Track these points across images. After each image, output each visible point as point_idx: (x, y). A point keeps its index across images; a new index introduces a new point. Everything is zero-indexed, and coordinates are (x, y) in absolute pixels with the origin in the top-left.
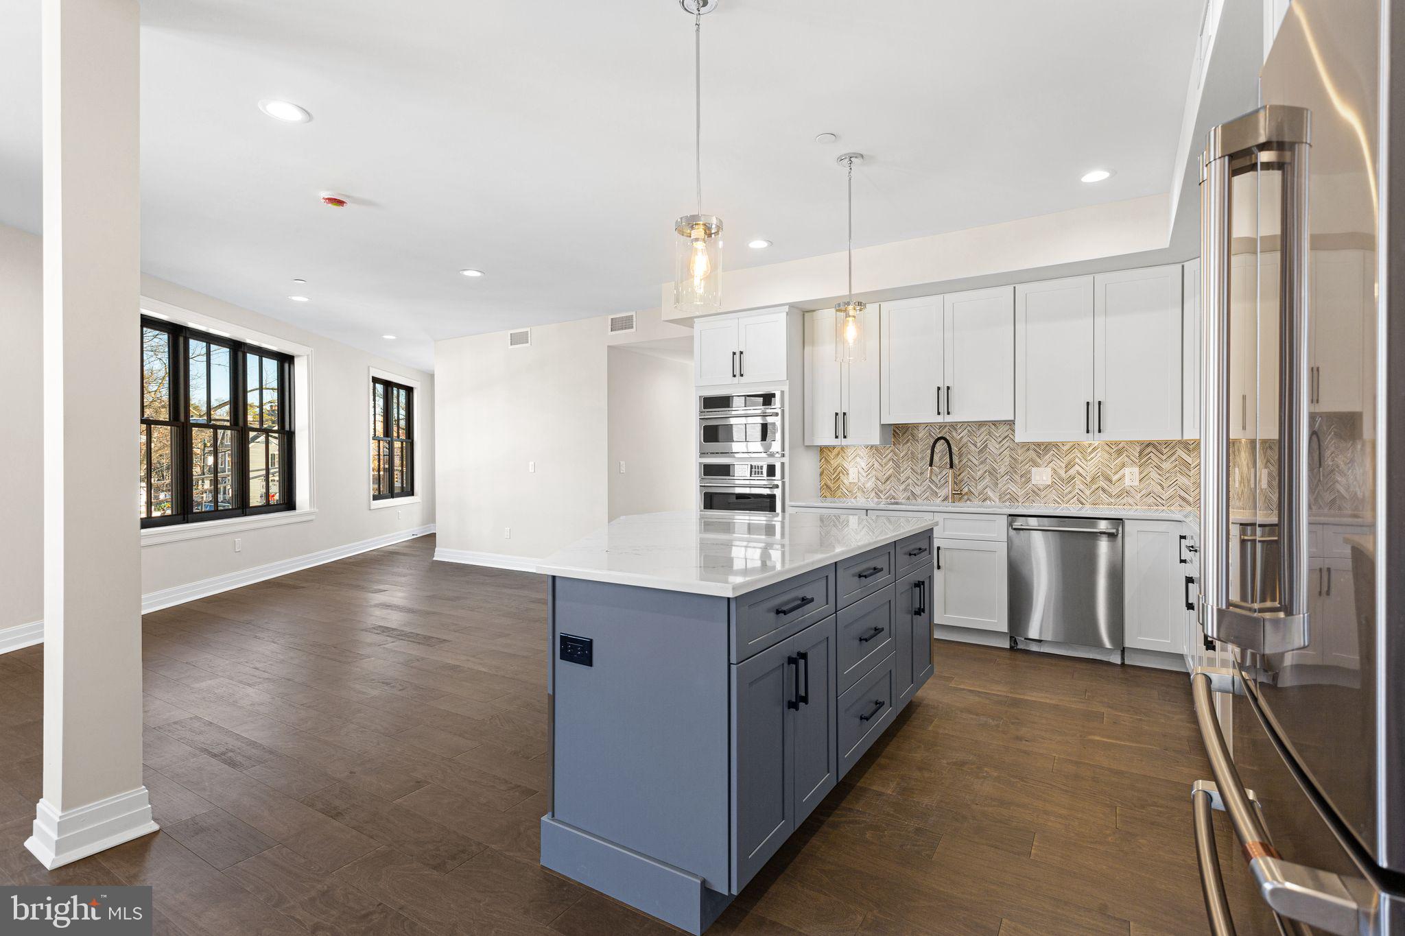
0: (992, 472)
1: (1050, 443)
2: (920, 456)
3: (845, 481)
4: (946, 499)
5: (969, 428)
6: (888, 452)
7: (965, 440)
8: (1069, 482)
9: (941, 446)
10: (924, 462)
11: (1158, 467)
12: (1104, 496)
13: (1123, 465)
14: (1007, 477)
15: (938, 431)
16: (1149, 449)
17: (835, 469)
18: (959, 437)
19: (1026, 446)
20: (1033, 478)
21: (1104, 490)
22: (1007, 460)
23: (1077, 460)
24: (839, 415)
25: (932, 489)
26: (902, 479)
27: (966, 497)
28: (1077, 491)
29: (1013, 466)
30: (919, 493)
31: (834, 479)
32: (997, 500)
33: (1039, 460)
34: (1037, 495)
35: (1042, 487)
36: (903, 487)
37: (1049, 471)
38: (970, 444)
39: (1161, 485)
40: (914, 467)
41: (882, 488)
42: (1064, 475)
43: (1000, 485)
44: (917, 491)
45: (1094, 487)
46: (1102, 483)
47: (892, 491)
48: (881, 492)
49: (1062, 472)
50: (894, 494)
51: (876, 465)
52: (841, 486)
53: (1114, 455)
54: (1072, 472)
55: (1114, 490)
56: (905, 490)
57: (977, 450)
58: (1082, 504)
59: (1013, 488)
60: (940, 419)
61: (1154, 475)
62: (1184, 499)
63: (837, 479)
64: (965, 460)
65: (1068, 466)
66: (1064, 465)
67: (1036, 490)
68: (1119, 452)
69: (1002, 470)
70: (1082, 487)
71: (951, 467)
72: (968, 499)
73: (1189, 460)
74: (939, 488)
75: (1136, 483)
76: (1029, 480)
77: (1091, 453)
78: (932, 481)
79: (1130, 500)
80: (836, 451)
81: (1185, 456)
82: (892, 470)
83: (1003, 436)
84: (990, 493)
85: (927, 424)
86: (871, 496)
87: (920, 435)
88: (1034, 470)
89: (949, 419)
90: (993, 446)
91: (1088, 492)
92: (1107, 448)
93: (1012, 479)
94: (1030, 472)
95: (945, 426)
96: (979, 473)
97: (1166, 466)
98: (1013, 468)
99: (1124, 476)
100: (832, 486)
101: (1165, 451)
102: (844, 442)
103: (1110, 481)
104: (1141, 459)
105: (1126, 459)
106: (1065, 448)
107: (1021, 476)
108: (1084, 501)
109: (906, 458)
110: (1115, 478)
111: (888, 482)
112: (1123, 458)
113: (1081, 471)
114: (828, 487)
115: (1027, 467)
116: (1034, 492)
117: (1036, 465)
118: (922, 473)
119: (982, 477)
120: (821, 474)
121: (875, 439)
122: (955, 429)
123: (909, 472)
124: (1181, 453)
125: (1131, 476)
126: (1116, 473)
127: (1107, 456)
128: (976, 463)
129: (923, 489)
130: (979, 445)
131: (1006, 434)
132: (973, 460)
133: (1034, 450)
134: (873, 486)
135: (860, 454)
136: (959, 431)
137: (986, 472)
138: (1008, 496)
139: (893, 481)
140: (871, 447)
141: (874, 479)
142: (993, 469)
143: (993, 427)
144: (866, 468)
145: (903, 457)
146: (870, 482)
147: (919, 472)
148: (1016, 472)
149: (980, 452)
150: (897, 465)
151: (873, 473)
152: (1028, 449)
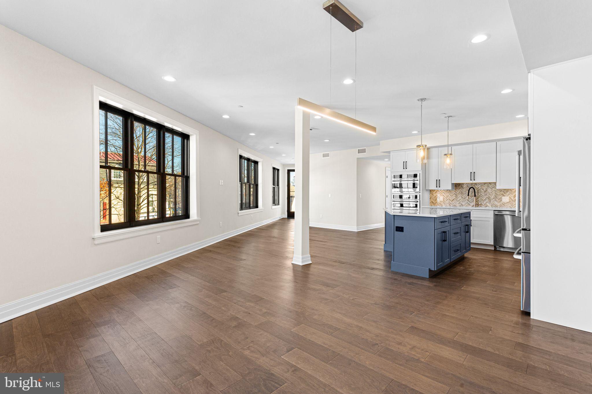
1: (509, 189)
2: (464, 193)
3: (438, 200)
4: (473, 206)
5: (481, 184)
6: (453, 192)
7: (479, 188)
9: (471, 190)
10: (466, 195)
14: (493, 200)
15: (471, 185)
17: (435, 197)
18: (477, 187)
19: (501, 190)
20: (503, 200)
22: (494, 194)
24: (438, 180)
25: (468, 203)
26: (458, 200)
27: (480, 206)
31: (435, 200)
32: (490, 206)
33: (505, 194)
34: (504, 205)
35: (506, 203)
36: (458, 202)
37: (508, 198)
38: (481, 189)
40: (462, 196)
41: (451, 202)
43: (491, 202)
44: (463, 204)
47: (454, 204)
48: (451, 204)
49: (513, 198)
51: (449, 196)
52: (437, 202)
59: (496, 203)
60: (471, 182)
63: (436, 200)
64: (479, 194)
65: (515, 196)
66: (513, 196)
67: (504, 203)
69: (492, 197)
71: (475, 196)
72: (481, 206)
74: (471, 203)
76: (501, 200)
78: (468, 200)
80: (435, 191)
83: (492, 187)
84: (488, 204)
85: (467, 183)
86: (447, 205)
87: (464, 187)
88: (503, 197)
89: (474, 182)
90: (489, 190)
93: (496, 200)
94: (502, 197)
95: (473, 184)
96: (484, 198)
98: (496, 197)
100: (434, 202)
102: (438, 188)
106: (514, 191)
107: (499, 199)
111: (454, 201)
114: (433, 202)
115: (501, 196)
117: (504, 196)
118: (465, 198)
119: (485, 200)
120: (430, 198)
121: (450, 188)
122: (476, 185)
123: (460, 198)
128: (483, 195)
129: (465, 203)
130: (484, 190)
131: (493, 186)
132: (482, 194)
133: (503, 191)
134: (448, 202)
135: (444, 192)
136: (478, 185)
137: (487, 198)
138: (494, 205)
139: (455, 201)
140: (448, 190)
141: (448, 200)
142: (489, 197)
143: (489, 184)
144: (446, 197)
145: (458, 193)
146: (447, 201)
147: (464, 198)
148: (497, 198)
149: (485, 192)
150: (456, 196)
151: (448, 198)
152: (501, 191)
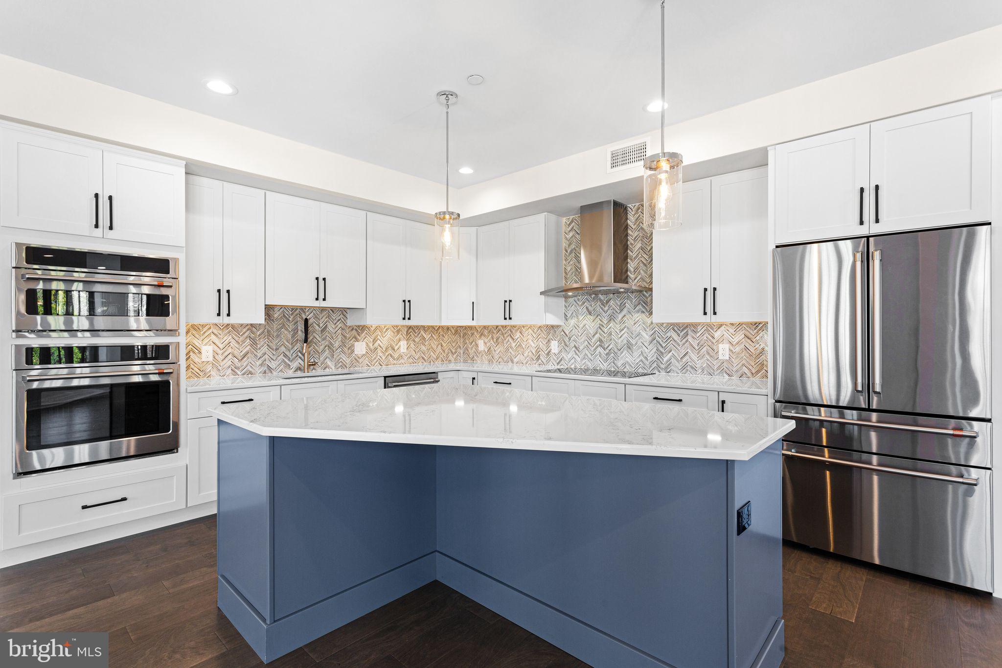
0: (330, 346)
1: (364, 325)
2: (275, 334)
3: (197, 360)
4: (299, 369)
5: (314, 312)
6: (244, 330)
8: (374, 352)
10: (279, 340)
11: (414, 341)
12: (391, 359)
13: (400, 340)
14: (340, 350)
15: (291, 313)
16: (411, 330)
19: (351, 327)
20: (355, 350)
21: (391, 356)
22: (340, 337)
23: (379, 337)
25: (285, 363)
26: (259, 355)
28: (379, 357)
29: (344, 341)
30: (275, 367)
32: (333, 368)
33: (359, 337)
34: (358, 361)
35: (360, 356)
36: (260, 362)
37: (364, 343)
38: (315, 325)
39: (415, 351)
40: (270, 344)
41: (238, 364)
42: (372, 347)
43: (335, 357)
44: (273, 365)
45: (387, 354)
46: (390, 352)
47: (249, 367)
48: (238, 368)
49: (371, 345)
50: (251, 369)
51: (233, 343)
52: (192, 366)
53: (396, 334)
54: (376, 345)
55: (396, 356)
56: (261, 365)
57: (320, 329)
58: (381, 365)
59: (344, 357)
61: (412, 345)
62: (423, 358)
64: (312, 337)
65: (374, 341)
66: (372, 340)
67: (357, 358)
68: (398, 331)
69: (337, 345)
70: (381, 355)
73: (425, 336)
75: (405, 351)
76: (353, 351)
77: (385, 332)
78: (285, 356)
79: (402, 361)
81: (424, 334)
82: (249, 347)
83: (337, 319)
84: (329, 363)
85: (282, 307)
86: (227, 374)
87: (276, 316)
88: (356, 344)
90: (331, 327)
91: (384, 358)
92: (392, 329)
93: (343, 351)
94: (353, 345)
96: (322, 347)
97: (417, 340)
98: (343, 344)
99: (400, 346)
101: (416, 331)
103: (394, 350)
104: (407, 336)
105: (401, 336)
106: (372, 329)
107: (349, 349)
108: (382, 364)
109: (262, 336)
110: (396, 348)
112: (399, 336)
113: (380, 343)
115: (351, 342)
116: (356, 359)
117: (357, 340)
118: (277, 349)
119: (324, 351)
122: (304, 312)
123: (265, 349)
124: (422, 332)
125: (403, 344)
126: (396, 345)
127: (392, 334)
128: (320, 339)
129: (278, 363)
130: (321, 325)
131: (339, 318)
132: (317, 337)
133: (356, 330)
134: (230, 363)
135: (215, 332)
136: (307, 314)
137: (326, 347)
138: (341, 364)
139: (250, 358)
140: (228, 325)
141: (230, 356)
142: (331, 343)
143: (331, 312)
144: (221, 346)
145: (259, 335)
146: (227, 360)
147: (274, 348)
148: (345, 346)
149: (322, 331)
150: (254, 343)
151: (230, 350)
152: (353, 329)
